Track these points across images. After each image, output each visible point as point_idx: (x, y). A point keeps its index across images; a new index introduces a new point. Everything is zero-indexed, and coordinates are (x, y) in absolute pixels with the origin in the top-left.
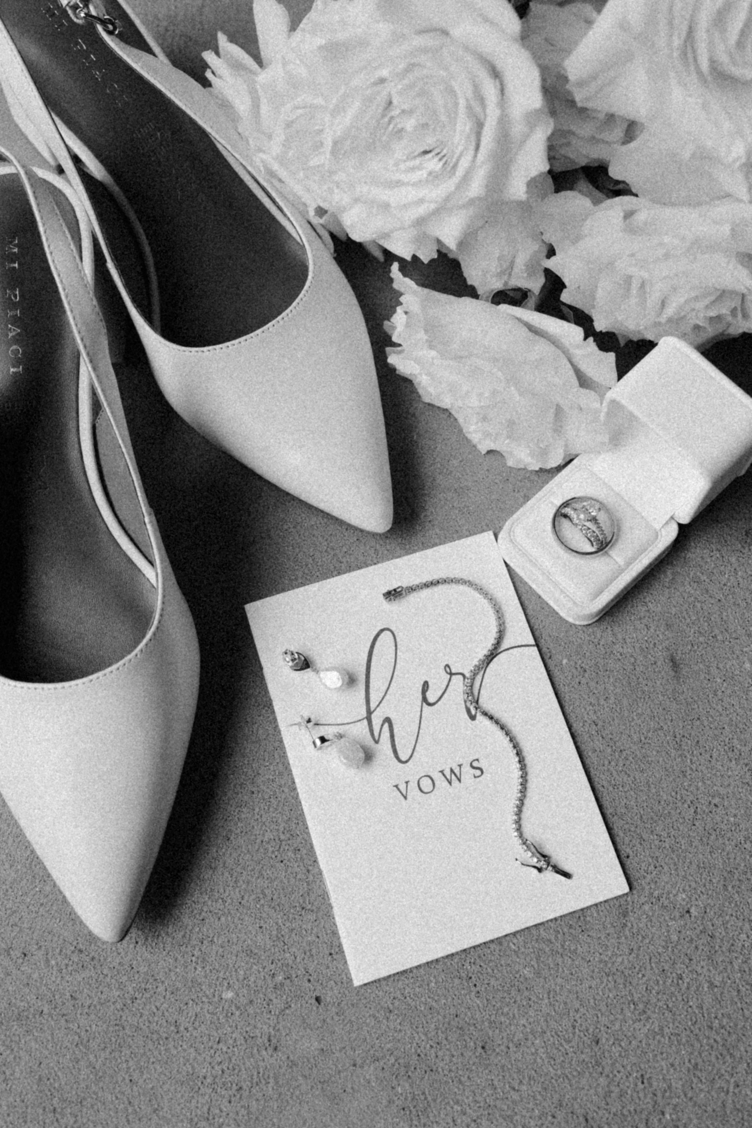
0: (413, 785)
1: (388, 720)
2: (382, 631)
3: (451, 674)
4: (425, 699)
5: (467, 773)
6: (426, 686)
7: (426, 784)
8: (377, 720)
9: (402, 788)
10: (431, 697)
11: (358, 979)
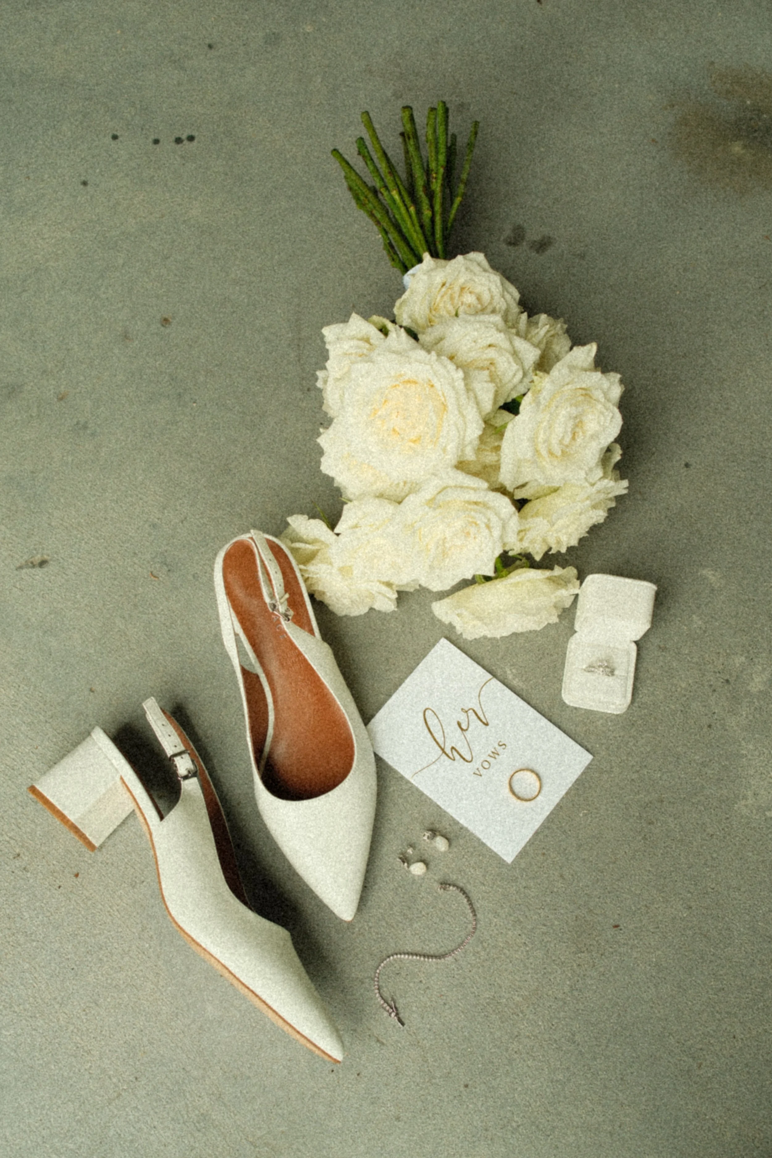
0: (481, 768)
1: (453, 748)
2: (425, 712)
3: (466, 712)
4: (462, 729)
5: (500, 749)
6: (459, 724)
7: (486, 765)
8: (448, 750)
9: (477, 772)
10: (464, 727)
11: (509, 859)
